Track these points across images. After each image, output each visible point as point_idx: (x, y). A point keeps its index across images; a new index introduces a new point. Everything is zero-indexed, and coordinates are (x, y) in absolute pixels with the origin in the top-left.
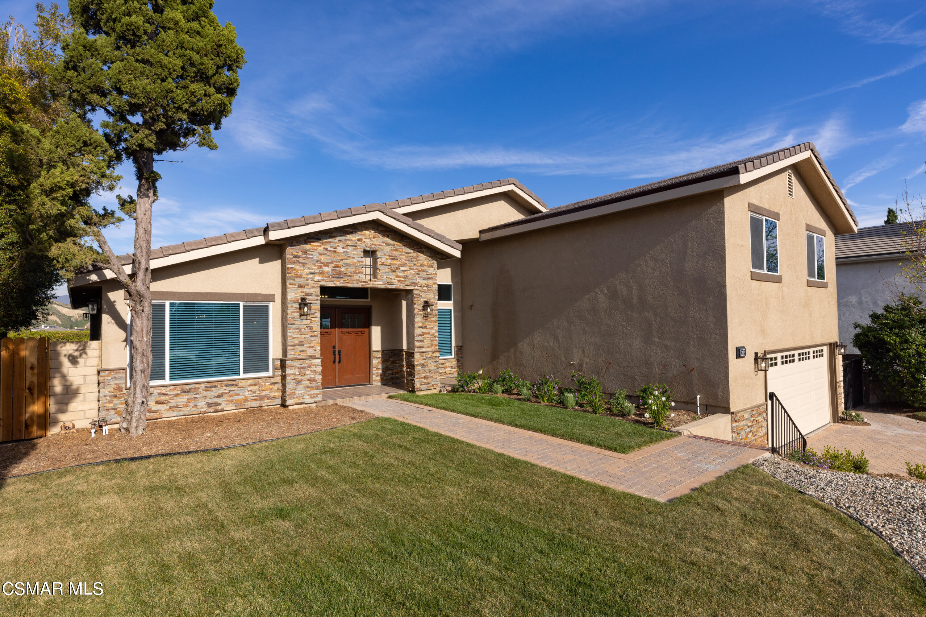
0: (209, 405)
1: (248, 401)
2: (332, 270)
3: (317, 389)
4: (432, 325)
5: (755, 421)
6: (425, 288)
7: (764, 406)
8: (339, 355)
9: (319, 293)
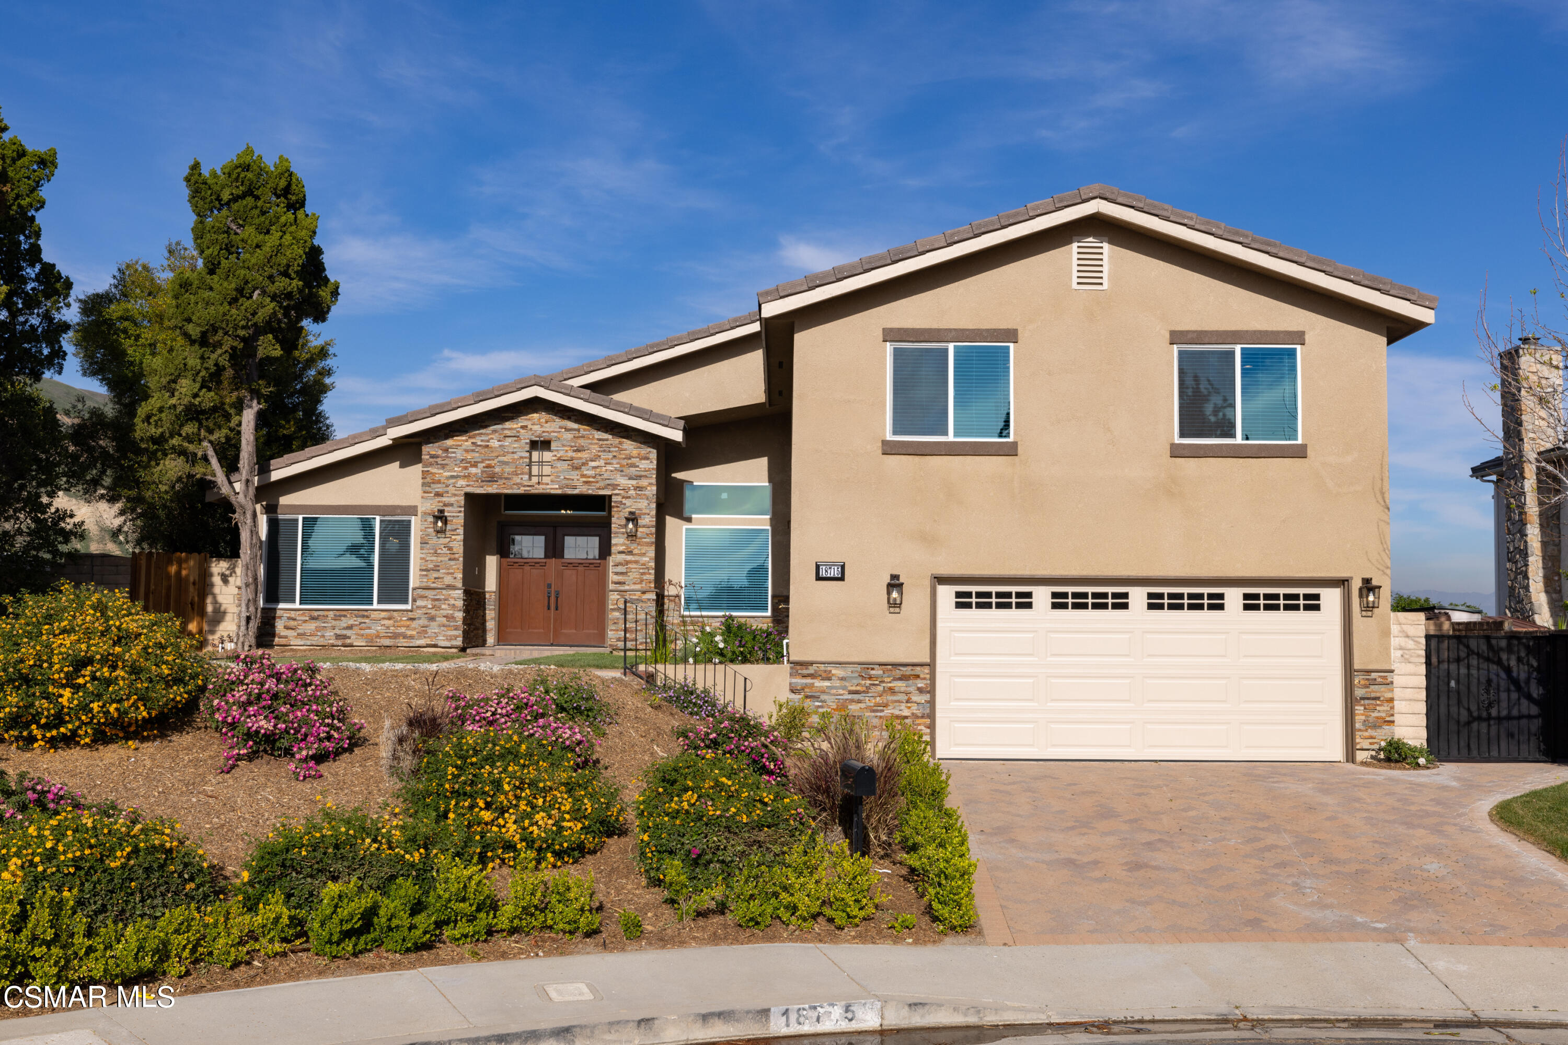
0: (338, 637)
1: (380, 638)
2: (482, 472)
3: (456, 629)
4: (644, 549)
5: (880, 688)
6: (632, 492)
7: (918, 668)
8: (557, 598)
9: (463, 503)
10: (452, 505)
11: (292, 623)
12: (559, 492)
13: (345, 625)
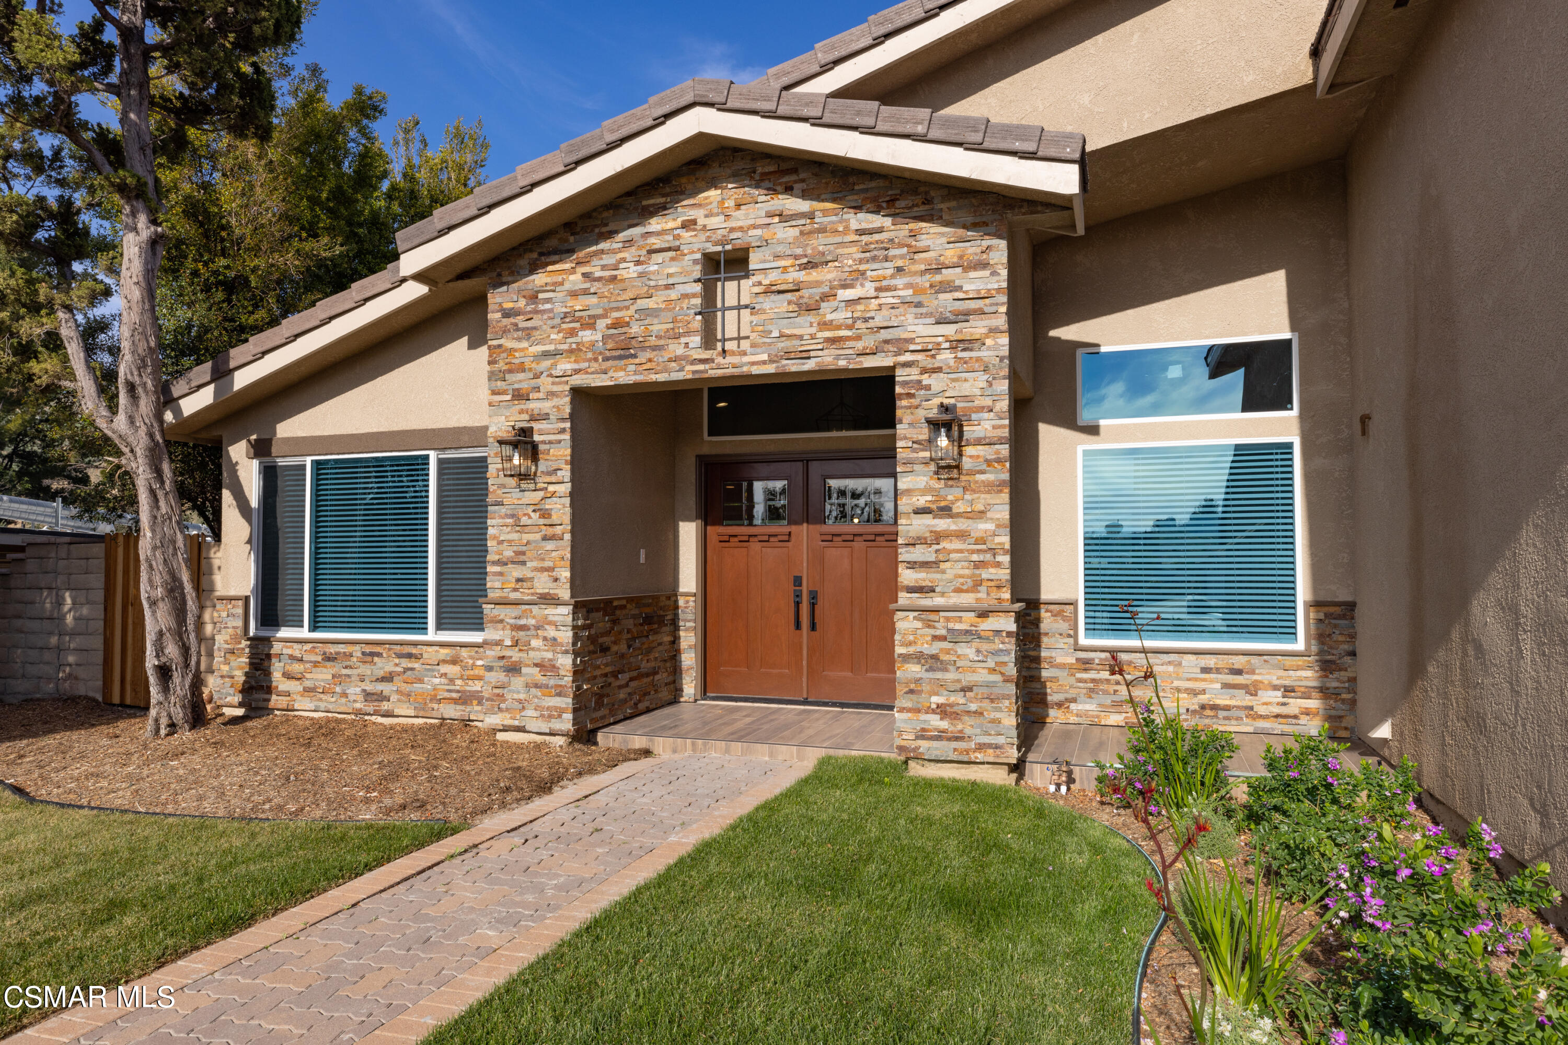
0: (368, 696)
1: (439, 701)
2: (605, 337)
3: (559, 695)
4: (981, 501)
6: (946, 357)
8: (813, 606)
9: (568, 410)
10: (545, 417)
11: (297, 668)
12: (770, 369)
13: (381, 673)
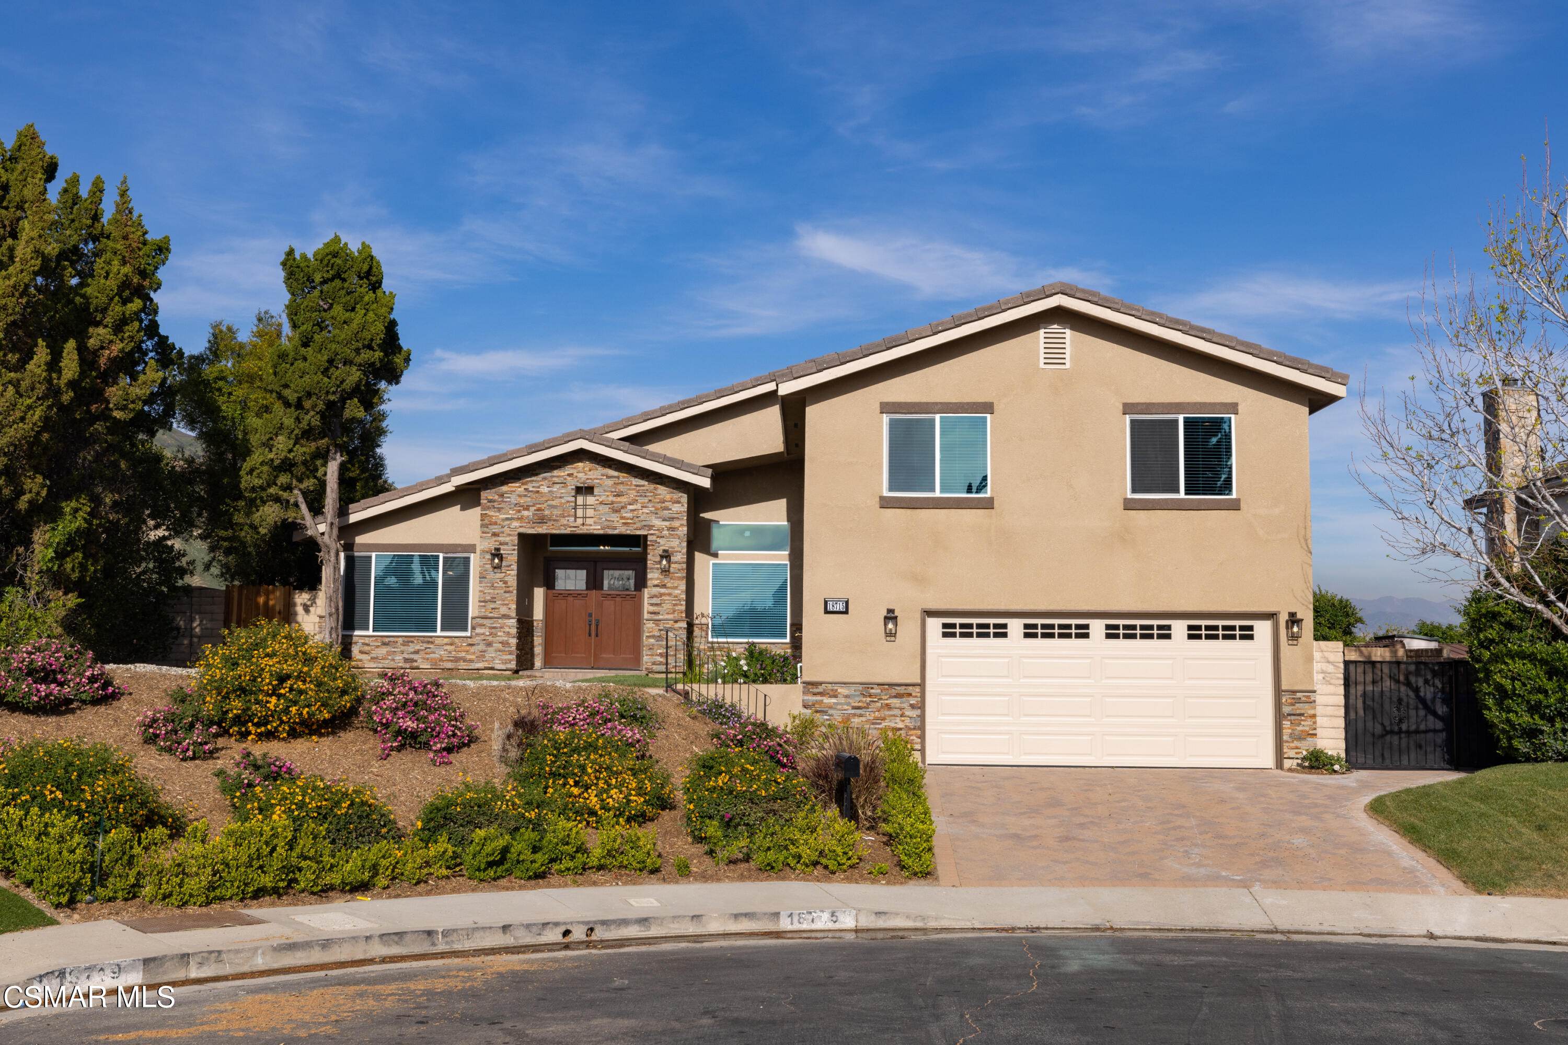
0: (406, 660)
1: (443, 661)
2: (534, 515)
3: (510, 654)
4: (676, 583)
5: (879, 705)
6: (666, 532)
7: (911, 688)
8: (597, 626)
9: (516, 542)
10: (507, 544)
11: (366, 648)
12: (601, 532)
13: (412, 650)
